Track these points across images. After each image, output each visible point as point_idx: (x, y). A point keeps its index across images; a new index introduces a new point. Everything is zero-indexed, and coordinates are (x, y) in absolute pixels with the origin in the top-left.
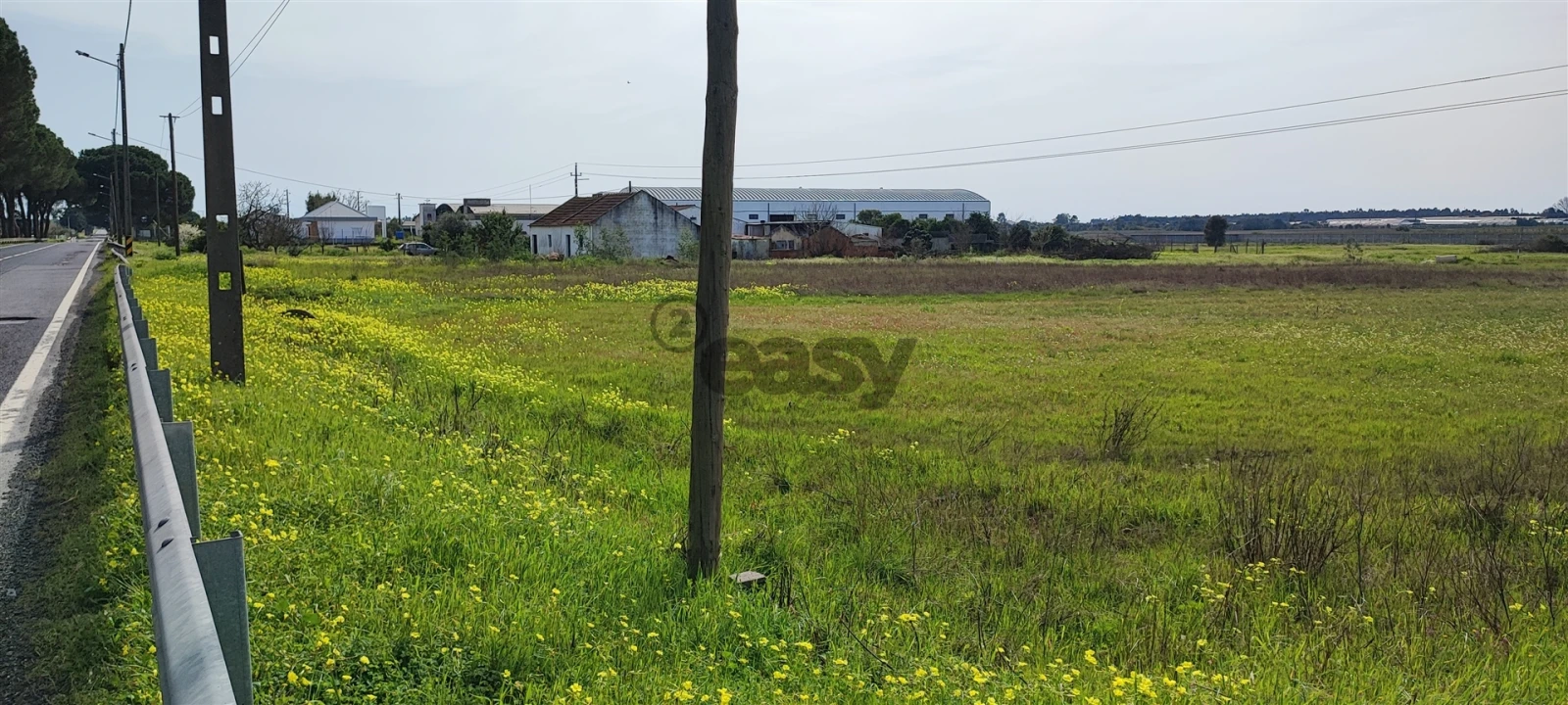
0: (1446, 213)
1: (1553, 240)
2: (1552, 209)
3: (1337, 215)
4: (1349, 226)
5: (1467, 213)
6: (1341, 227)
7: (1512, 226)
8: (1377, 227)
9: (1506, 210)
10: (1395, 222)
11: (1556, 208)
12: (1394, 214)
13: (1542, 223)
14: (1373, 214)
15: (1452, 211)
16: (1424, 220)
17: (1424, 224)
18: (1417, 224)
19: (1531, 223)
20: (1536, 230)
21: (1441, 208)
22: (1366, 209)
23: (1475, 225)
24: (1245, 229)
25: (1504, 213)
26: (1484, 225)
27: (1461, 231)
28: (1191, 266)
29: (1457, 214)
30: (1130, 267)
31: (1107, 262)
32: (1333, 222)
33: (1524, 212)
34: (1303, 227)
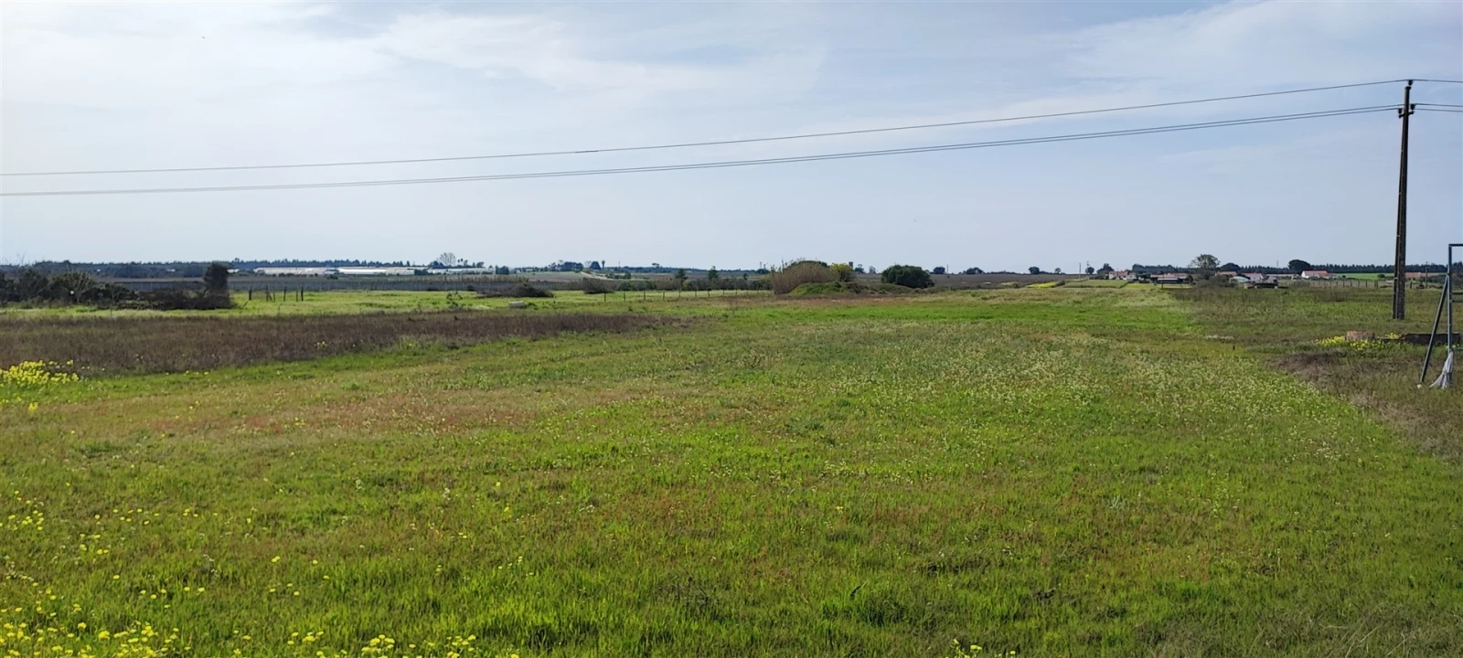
0: (356, 264)
1: (527, 288)
2: (436, 263)
3: (266, 264)
4: (282, 275)
5: (372, 265)
6: (274, 275)
7: (411, 275)
8: (305, 275)
9: (401, 263)
10: (320, 271)
11: (439, 261)
12: (315, 264)
13: (432, 274)
14: (296, 264)
15: (361, 262)
16: (342, 270)
17: (342, 273)
18: (338, 273)
19: (424, 273)
20: (428, 278)
21: (352, 260)
22: (290, 260)
23: (383, 275)
24: (185, 276)
25: (400, 265)
26: (390, 275)
27: (372, 279)
28: (300, 319)
29: (364, 265)
30: (217, 319)
31: (194, 313)
32: (268, 271)
33: (416, 264)
34: (241, 275)
